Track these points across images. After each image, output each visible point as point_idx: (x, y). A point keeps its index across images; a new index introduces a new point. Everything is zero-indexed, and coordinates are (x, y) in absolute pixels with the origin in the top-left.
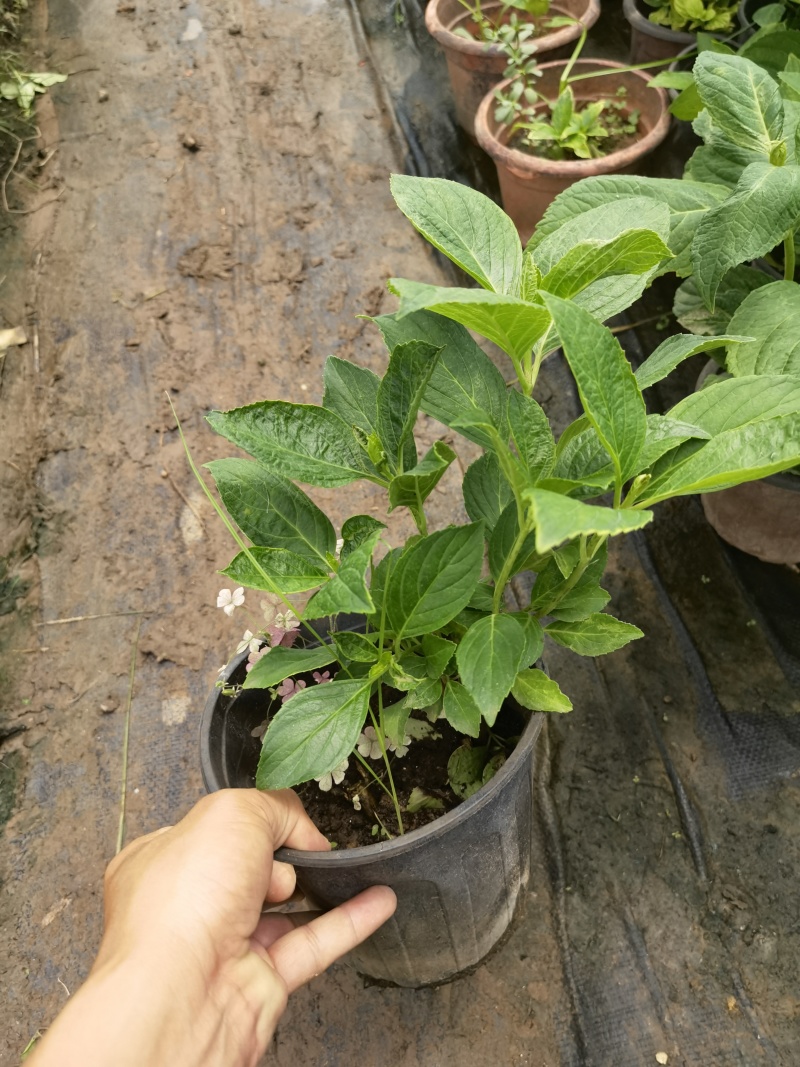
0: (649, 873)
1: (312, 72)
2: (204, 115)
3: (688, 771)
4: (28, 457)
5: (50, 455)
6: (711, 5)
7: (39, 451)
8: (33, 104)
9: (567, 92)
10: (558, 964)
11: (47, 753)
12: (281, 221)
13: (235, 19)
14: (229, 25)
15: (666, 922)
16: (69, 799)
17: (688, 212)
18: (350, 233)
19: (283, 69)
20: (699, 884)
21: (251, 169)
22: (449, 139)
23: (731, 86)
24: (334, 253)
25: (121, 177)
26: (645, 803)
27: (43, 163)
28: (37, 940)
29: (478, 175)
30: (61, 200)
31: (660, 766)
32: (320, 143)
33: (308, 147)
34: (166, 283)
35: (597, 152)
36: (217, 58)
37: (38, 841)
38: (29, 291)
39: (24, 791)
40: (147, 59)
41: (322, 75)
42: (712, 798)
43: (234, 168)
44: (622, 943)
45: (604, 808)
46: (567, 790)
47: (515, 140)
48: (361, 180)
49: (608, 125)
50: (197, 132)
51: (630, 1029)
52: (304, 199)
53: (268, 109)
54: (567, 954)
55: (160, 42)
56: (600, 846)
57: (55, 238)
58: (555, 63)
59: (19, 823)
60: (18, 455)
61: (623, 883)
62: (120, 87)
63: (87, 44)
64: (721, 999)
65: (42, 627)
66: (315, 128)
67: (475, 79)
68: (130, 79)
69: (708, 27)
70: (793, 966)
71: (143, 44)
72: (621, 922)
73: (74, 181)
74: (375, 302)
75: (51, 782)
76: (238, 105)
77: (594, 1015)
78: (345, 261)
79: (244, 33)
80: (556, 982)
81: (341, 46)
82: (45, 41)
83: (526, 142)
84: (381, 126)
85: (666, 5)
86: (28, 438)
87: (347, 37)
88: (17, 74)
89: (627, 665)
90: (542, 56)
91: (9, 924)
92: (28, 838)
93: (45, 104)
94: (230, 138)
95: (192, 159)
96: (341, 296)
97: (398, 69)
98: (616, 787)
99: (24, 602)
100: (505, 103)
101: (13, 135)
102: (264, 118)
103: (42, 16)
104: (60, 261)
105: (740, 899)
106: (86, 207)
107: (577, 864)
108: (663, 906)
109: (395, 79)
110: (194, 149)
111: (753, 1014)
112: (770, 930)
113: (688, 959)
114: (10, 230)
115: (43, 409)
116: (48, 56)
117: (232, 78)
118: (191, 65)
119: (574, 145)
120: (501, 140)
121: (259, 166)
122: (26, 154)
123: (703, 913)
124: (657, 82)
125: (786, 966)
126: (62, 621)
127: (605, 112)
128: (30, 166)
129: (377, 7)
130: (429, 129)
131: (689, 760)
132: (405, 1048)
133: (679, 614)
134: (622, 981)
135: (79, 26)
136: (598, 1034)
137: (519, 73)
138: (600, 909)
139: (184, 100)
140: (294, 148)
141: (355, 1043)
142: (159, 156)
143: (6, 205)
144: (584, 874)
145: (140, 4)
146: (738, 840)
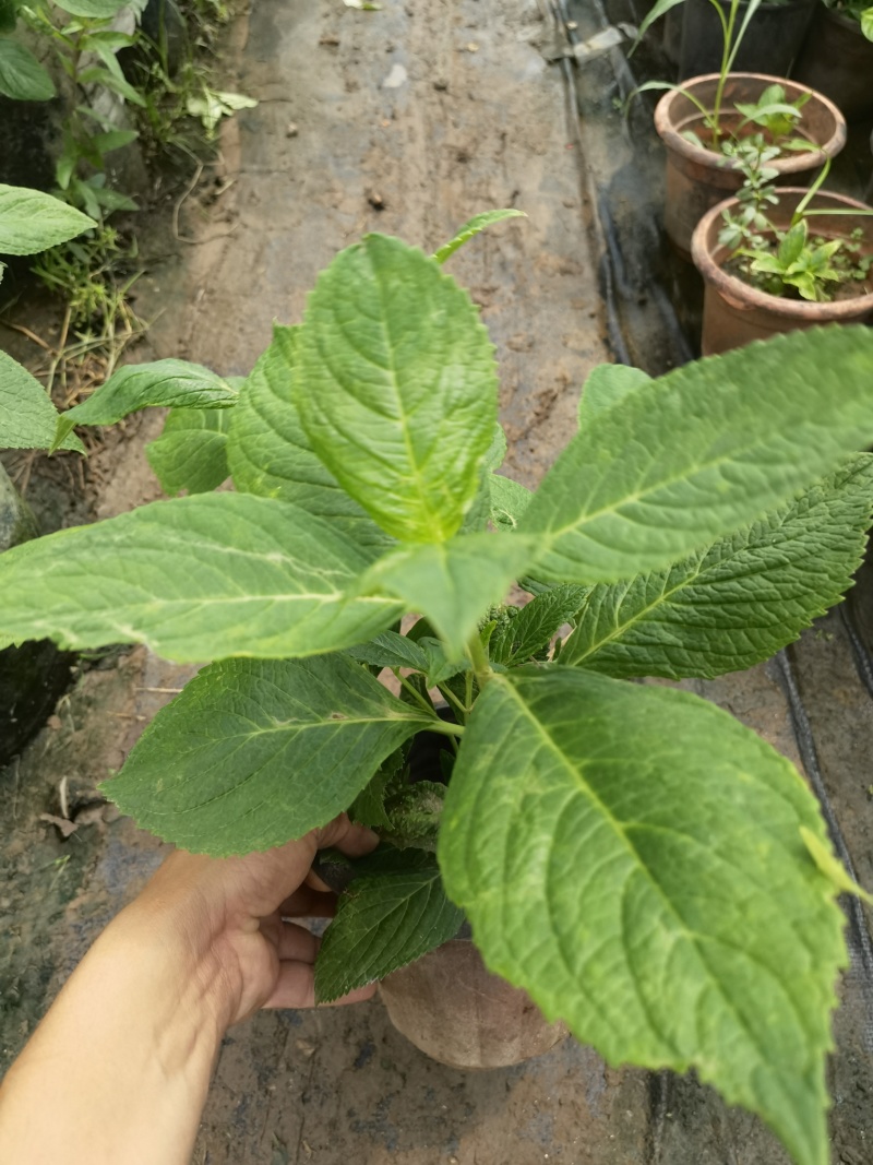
1: (515, 146)
2: (395, 171)
8: (218, 125)
9: (802, 226)
11: (125, 834)
13: (442, 73)
14: (435, 79)
18: (530, 325)
19: (485, 137)
21: (435, 239)
22: (651, 243)
24: (509, 344)
25: (299, 223)
27: (219, 192)
29: (676, 288)
30: (234, 236)
32: (513, 223)
33: (500, 225)
35: (823, 294)
36: (417, 112)
38: (185, 328)
39: (93, 871)
40: (343, 99)
41: (525, 151)
42: (845, 1044)
43: (417, 235)
47: (732, 262)
48: (550, 271)
49: (837, 267)
50: (385, 190)
52: (486, 281)
55: (360, 84)
57: (221, 276)
58: (790, 190)
59: (82, 906)
61: (730, 1119)
62: (311, 124)
63: (284, 71)
65: (142, 692)
67: (695, 188)
68: (322, 118)
71: (342, 82)
73: (249, 218)
74: (546, 405)
75: (124, 866)
76: (432, 167)
78: (520, 354)
79: (450, 90)
81: (550, 123)
82: (240, 61)
83: (745, 268)
84: (579, 217)
87: (559, 114)
88: (206, 90)
90: (783, 179)
92: (89, 924)
93: (230, 128)
94: (418, 201)
95: (375, 218)
96: (510, 391)
97: (608, 158)
99: (127, 661)
100: (733, 226)
101: (193, 156)
102: (457, 187)
103: (241, 34)
104: (222, 301)
106: (257, 248)
107: (683, 1089)
108: (772, 1156)
109: (603, 169)
110: (378, 207)
114: (174, 258)
116: (241, 76)
117: (430, 137)
118: (389, 113)
119: (799, 283)
120: (715, 258)
121: (443, 237)
122: (203, 180)
126: (163, 690)
127: (838, 253)
128: (205, 192)
129: (595, 87)
130: (631, 230)
135: (278, 51)
137: (753, 197)
138: (701, 1145)
139: (376, 152)
142: (341, 208)
143: (176, 230)
144: (688, 1101)
145: (345, 38)
146: (866, 1097)
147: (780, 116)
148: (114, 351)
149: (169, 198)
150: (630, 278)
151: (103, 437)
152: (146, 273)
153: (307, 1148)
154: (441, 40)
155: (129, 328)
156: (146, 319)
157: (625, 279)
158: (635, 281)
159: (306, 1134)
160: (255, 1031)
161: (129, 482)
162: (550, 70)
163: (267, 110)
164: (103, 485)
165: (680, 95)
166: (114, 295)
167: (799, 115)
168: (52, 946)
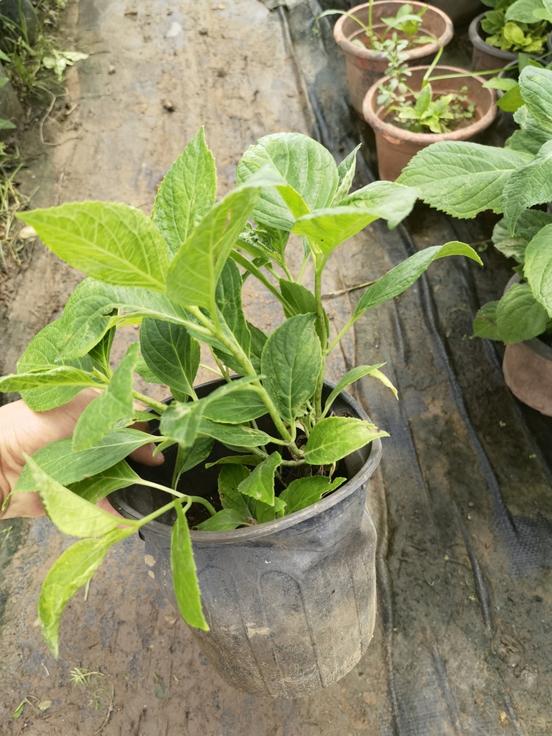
0: (451, 622)
1: (254, 63)
2: (179, 87)
3: (483, 555)
4: (46, 309)
5: (60, 309)
6: (529, 35)
7: (53, 305)
8: (64, 72)
9: (427, 88)
10: (384, 681)
12: (226, 162)
13: (204, 24)
14: (200, 28)
15: (461, 657)
16: (58, 541)
17: (506, 170)
19: (234, 60)
20: (486, 633)
21: (208, 126)
22: (344, 114)
23: (542, 89)
25: (121, 125)
26: (452, 575)
28: (29, 636)
30: (80, 138)
31: (464, 550)
32: (256, 111)
33: (248, 113)
34: (146, 199)
35: (445, 129)
36: (190, 50)
37: (35, 569)
38: (54, 198)
39: (27, 534)
40: (143, 47)
41: (260, 66)
42: (498, 575)
43: (197, 125)
44: (430, 670)
45: (423, 576)
46: (398, 562)
47: (389, 117)
49: (453, 112)
50: (173, 99)
51: (431, 729)
52: (243, 148)
53: (222, 86)
54: (391, 674)
55: (153, 36)
56: (418, 602)
57: (74, 163)
58: (420, 68)
59: (22, 555)
60: (39, 307)
61: (433, 629)
62: (123, 65)
63: (103, 34)
64: (496, 713)
66: (253, 101)
67: (364, 75)
68: (130, 60)
69: (526, 50)
70: (548, 694)
71: (141, 37)
72: (429, 655)
73: (88, 126)
75: (47, 529)
76: (202, 82)
77: (407, 717)
79: (210, 34)
80: (382, 693)
81: (274, 47)
82: (75, 31)
83: (397, 119)
84: (297, 103)
85: (498, 33)
86: (47, 296)
87: (279, 41)
88: (55, 52)
89: (445, 478)
90: (412, 62)
91: (11, 623)
92: (28, 566)
93: (73, 73)
94: (195, 104)
95: (169, 117)
97: (312, 65)
98: (432, 561)
100: (385, 92)
101: (50, 92)
103: (74, 14)
104: (76, 179)
105: (513, 645)
106: (96, 144)
107: (402, 613)
108: (460, 647)
109: (310, 72)
110: (171, 110)
111: (518, 725)
112: (533, 668)
113: (475, 684)
114: (43, 156)
115: (58, 277)
116: (76, 41)
117: (200, 64)
118: (172, 52)
119: (430, 123)
120: (380, 116)
121: (214, 124)
122: (58, 106)
123: (487, 653)
124: (490, 85)
125: (543, 693)
127: (452, 103)
128: (59, 114)
129: (301, 22)
130: (331, 107)
131: (484, 547)
132: (276, 730)
133: (483, 446)
134: (429, 695)
135: (99, 22)
136: (410, 730)
137: (395, 73)
138: (416, 645)
139: (166, 77)
140: (238, 114)
141: (241, 723)
142: (147, 113)
143: (42, 139)
144: (406, 620)
145: (141, 10)
146: (514, 605)
147: (409, 23)
148: (9, 217)
149: (37, 120)
150: (332, 136)
151: (7, 271)
152: (25, 168)
153: (176, 679)
154: (201, 4)
155: (18, 203)
156: (28, 195)
157: (329, 137)
158: (336, 138)
159: (174, 671)
160: (138, 614)
161: (27, 298)
162: (271, 15)
163: (94, 59)
164: (11, 301)
165: (348, 18)
166: (6, 183)
167: (421, 20)
168: (6, 581)
